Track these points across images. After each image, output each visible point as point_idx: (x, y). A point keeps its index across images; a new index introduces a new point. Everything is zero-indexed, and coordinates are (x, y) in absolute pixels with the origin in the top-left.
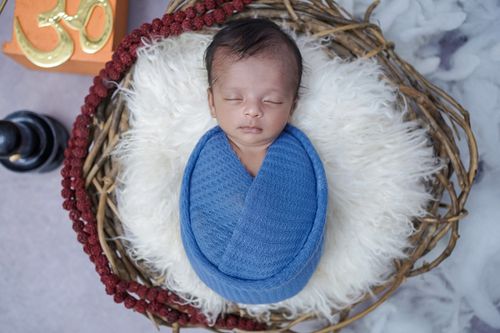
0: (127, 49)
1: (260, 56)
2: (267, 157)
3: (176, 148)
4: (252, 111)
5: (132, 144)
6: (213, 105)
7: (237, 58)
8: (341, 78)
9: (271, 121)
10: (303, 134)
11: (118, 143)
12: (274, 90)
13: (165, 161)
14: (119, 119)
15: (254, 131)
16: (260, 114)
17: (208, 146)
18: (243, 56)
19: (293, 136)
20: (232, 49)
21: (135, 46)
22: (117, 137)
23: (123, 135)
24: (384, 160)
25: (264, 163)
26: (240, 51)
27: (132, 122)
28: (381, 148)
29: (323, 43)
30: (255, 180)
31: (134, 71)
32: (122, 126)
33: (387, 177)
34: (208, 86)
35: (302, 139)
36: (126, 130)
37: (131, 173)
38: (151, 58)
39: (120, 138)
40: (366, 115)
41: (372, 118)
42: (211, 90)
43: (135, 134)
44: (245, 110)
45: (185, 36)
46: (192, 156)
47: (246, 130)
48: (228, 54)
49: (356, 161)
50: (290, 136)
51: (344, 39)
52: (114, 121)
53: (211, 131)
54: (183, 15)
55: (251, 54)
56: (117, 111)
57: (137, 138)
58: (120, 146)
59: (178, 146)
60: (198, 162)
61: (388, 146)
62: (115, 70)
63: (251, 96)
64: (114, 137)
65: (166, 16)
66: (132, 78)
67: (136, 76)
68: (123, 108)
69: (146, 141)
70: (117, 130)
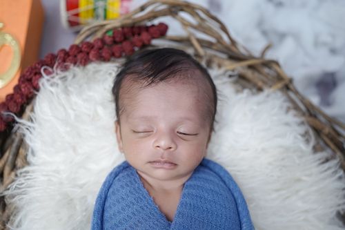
0: (30, 80)
1: (172, 81)
2: (184, 195)
3: (81, 187)
4: (164, 143)
5: (29, 182)
6: (121, 138)
7: (146, 83)
8: (255, 107)
9: (185, 154)
10: (221, 168)
11: (13, 181)
12: (188, 119)
13: (69, 202)
14: (16, 155)
15: (167, 166)
16: (173, 146)
17: (117, 185)
18: (153, 82)
19: (211, 170)
20: (140, 75)
21: (37, 76)
22: (13, 174)
23: (19, 172)
24: (302, 193)
25: (182, 204)
26: (149, 77)
27: (30, 158)
28: (299, 180)
29: (230, 76)
30: (172, 226)
31: (35, 103)
32: (19, 162)
33: (306, 211)
34: (116, 119)
35: (222, 174)
36: (23, 167)
37: (25, 216)
38: (53, 89)
39: (16, 175)
40: (281, 147)
41: (287, 149)
42: (118, 122)
43: (33, 172)
44: (156, 141)
45: (92, 67)
46: (100, 197)
47: (157, 165)
48: (135, 80)
49: (274, 195)
50: (207, 170)
51: (249, 74)
52: (11, 157)
53: (119, 167)
54: (91, 46)
55: (162, 79)
56: (15, 145)
57: (34, 175)
58: (15, 184)
59: (84, 184)
60: (107, 204)
61: (304, 178)
62: (15, 102)
63: (163, 126)
64: (9, 174)
65: (72, 47)
66: (32, 110)
67: (37, 108)
68: (22, 142)
69: (46, 178)
70: (14, 167)
